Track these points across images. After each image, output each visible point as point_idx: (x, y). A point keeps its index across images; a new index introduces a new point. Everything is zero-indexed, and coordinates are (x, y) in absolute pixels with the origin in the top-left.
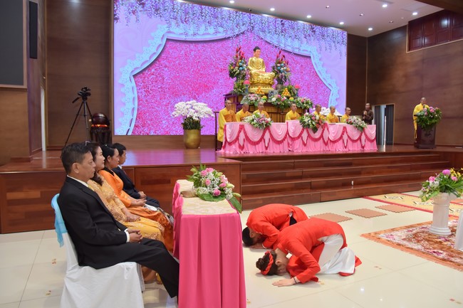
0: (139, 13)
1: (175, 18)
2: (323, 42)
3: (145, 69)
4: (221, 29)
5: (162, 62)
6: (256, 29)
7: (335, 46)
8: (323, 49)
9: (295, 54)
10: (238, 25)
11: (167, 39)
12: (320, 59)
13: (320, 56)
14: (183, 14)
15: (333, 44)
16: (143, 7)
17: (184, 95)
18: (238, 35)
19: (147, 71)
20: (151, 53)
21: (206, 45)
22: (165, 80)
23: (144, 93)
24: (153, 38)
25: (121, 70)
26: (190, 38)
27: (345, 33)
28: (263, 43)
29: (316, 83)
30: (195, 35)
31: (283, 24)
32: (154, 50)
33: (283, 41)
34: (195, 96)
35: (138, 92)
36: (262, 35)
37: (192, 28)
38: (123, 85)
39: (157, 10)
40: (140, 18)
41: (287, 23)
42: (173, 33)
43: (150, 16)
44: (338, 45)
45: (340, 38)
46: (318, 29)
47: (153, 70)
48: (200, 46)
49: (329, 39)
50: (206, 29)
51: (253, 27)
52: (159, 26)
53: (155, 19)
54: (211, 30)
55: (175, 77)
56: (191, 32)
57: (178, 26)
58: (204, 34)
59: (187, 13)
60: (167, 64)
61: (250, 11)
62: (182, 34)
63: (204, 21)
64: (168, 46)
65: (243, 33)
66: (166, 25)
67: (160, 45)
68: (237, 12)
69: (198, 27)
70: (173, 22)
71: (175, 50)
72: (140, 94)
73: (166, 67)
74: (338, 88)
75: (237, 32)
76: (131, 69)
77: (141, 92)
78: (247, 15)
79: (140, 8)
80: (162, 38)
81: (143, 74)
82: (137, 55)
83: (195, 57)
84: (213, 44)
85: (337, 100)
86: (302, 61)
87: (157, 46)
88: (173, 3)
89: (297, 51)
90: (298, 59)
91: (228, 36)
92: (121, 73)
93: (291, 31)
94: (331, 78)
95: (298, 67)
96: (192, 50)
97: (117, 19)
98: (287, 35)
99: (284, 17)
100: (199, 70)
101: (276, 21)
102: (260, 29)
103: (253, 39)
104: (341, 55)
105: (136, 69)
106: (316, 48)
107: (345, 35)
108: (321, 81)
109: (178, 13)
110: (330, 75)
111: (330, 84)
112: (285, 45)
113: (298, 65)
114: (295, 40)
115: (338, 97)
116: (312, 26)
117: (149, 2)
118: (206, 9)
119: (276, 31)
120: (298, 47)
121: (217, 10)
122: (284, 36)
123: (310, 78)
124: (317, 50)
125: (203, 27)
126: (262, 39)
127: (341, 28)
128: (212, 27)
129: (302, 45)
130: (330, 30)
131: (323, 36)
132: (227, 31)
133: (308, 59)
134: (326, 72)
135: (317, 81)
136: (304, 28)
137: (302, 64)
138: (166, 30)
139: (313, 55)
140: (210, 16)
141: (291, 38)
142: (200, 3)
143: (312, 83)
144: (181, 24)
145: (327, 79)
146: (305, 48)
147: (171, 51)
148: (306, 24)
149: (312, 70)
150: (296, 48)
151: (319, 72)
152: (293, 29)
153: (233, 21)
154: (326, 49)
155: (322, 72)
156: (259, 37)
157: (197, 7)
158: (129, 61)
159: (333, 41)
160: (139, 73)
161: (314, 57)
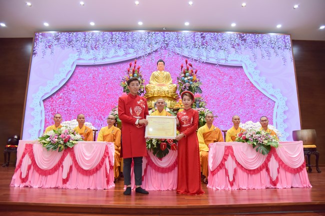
0: (54, 46)
1: (86, 47)
2: (257, 50)
3: (54, 94)
4: (131, 51)
5: (70, 86)
6: (171, 45)
7: (275, 52)
8: (259, 57)
9: (220, 65)
10: (150, 44)
11: (77, 66)
12: (256, 68)
13: (255, 65)
14: (94, 42)
15: (273, 50)
16: (58, 41)
17: (90, 116)
18: (150, 54)
19: (55, 95)
20: (61, 80)
21: (114, 67)
22: (71, 103)
23: (51, 116)
24: (64, 66)
25: (33, 96)
26: (98, 62)
27: (288, 37)
28: (180, 58)
29: (253, 95)
30: (104, 58)
31: (203, 37)
32: (64, 76)
33: (205, 54)
34: (101, 117)
35: (46, 115)
36: (178, 50)
37: (101, 53)
38: (33, 109)
39: (70, 42)
40: (54, 51)
41: (208, 36)
42: (84, 59)
43: (63, 47)
44: (279, 51)
45: (281, 44)
46: (249, 38)
47: (61, 94)
48: (108, 68)
49: (265, 45)
50: (116, 52)
51: (167, 44)
52: (70, 55)
53: (68, 49)
54: (121, 52)
55: (82, 99)
56: (101, 57)
57: (88, 52)
58: (113, 57)
59: (97, 41)
60: (75, 87)
61: (164, 30)
62: (91, 59)
63: (114, 45)
64: (77, 71)
65: (156, 51)
66: (77, 54)
67: (70, 71)
68: (149, 33)
69: (108, 51)
70: (84, 50)
71: (83, 75)
72: (47, 117)
73: (73, 91)
74: (286, 99)
75: (149, 50)
76: (41, 95)
77: (49, 115)
78: (160, 34)
79: (56, 42)
80: (72, 65)
81: (52, 98)
82: (48, 82)
83: (103, 78)
84: (122, 65)
85: (285, 112)
86: (232, 71)
87: (67, 72)
88: (85, 34)
89: (223, 62)
90: (226, 69)
91: (139, 56)
92: (33, 99)
93: (215, 44)
94: (273, 87)
95: (226, 79)
96: (100, 73)
97: (35, 54)
98: (209, 47)
99: (203, 31)
100: (107, 91)
101: (194, 36)
102: (176, 45)
103: (168, 56)
104: (285, 61)
105: (45, 94)
106: (248, 56)
107: (287, 39)
108: (260, 91)
109: (88, 42)
110: (271, 85)
111: (272, 95)
112: (207, 57)
113: (225, 76)
114: (220, 51)
115: (287, 109)
116: (240, 35)
117: (64, 37)
118: (117, 35)
119: (195, 45)
120: (224, 58)
121: (128, 33)
122: (206, 48)
123: (243, 89)
124: (250, 59)
125: (113, 51)
126: (178, 54)
127: (284, 32)
128: (122, 49)
129: (229, 55)
130: (265, 37)
131: (257, 43)
132: (138, 51)
133: (239, 70)
134: (266, 81)
135: (254, 93)
136: (231, 38)
137: (232, 75)
138: (77, 57)
139: (245, 64)
140: (120, 40)
141: (214, 49)
142: (111, 30)
143: (247, 95)
144: (91, 51)
145: (267, 89)
146: (234, 58)
147: (79, 76)
148: (233, 34)
149: (246, 81)
150: (222, 59)
151: (256, 82)
152: (217, 40)
153: (145, 41)
154: (263, 57)
155: (259, 82)
156: (175, 53)
157: (107, 34)
158: (41, 87)
159: (271, 47)
160: (48, 98)
161: (246, 67)
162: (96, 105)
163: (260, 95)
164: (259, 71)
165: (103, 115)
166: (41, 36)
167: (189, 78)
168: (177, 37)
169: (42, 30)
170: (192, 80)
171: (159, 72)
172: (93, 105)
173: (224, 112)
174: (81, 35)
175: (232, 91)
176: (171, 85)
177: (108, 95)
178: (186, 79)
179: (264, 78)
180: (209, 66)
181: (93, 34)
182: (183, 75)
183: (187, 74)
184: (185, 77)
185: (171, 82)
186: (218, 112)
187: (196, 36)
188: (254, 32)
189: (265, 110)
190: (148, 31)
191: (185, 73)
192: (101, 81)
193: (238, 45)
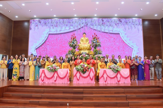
0: (39, 26)
1: (52, 26)
2: (126, 26)
3: (40, 46)
4: (72, 27)
5: (47, 43)
6: (89, 25)
7: (134, 27)
8: (127, 29)
9: (110, 33)
10: (80, 24)
11: (49, 34)
12: (125, 34)
13: (125, 33)
14: (56, 24)
15: (133, 26)
16: (40, 23)
18: (80, 29)
19: (41, 47)
20: (42, 40)
21: (65, 34)
22: (48, 50)
24: (44, 34)
25: (31, 47)
26: (58, 32)
27: (141, 20)
29: (124, 46)
31: (103, 21)
32: (43, 38)
33: (103, 28)
36: (92, 27)
37: (59, 28)
39: (45, 24)
40: (39, 28)
41: (105, 20)
42: (52, 31)
43: (43, 26)
44: (136, 26)
45: (137, 23)
46: (123, 20)
47: (43, 46)
48: (62, 35)
49: (130, 24)
50: (65, 28)
51: (87, 24)
52: (46, 29)
53: (45, 27)
54: (67, 28)
55: (52, 49)
56: (59, 30)
57: (53, 28)
58: (64, 30)
59: (57, 23)
60: (49, 44)
61: (86, 18)
62: (55, 31)
63: (64, 25)
64: (49, 36)
65: (82, 27)
66: (49, 29)
67: (46, 37)
68: (79, 19)
69: (62, 28)
70: (52, 27)
71: (52, 38)
73: (48, 45)
74: (138, 47)
75: (79, 27)
76: (35, 47)
78: (84, 19)
79: (39, 24)
80: (47, 34)
81: (39, 48)
82: (37, 41)
83: (60, 39)
84: (68, 34)
86: (115, 36)
87: (45, 37)
88: (52, 20)
89: (111, 32)
90: (112, 35)
91: (75, 29)
93: (108, 24)
94: (133, 42)
95: (112, 39)
96: (59, 37)
97: (31, 29)
99: (103, 17)
101: (99, 20)
102: (91, 24)
103: (88, 29)
104: (139, 31)
105: (37, 46)
106: (122, 29)
107: (140, 20)
108: (127, 44)
109: (53, 23)
110: (132, 41)
111: (132, 46)
112: (104, 30)
113: (112, 38)
114: (110, 27)
115: (138, 52)
116: (119, 19)
117: (42, 21)
118: (65, 20)
119: (99, 24)
120: (112, 30)
121: (70, 19)
122: (104, 26)
123: (119, 43)
124: (123, 30)
125: (64, 27)
126: (92, 28)
127: (139, 17)
128: (68, 27)
129: (114, 29)
130: (130, 20)
131: (126, 23)
132: (74, 27)
133: (118, 35)
134: (130, 40)
135: (124, 45)
136: (115, 21)
137: (115, 38)
138: (49, 30)
139: (121, 32)
140: (67, 23)
141: (107, 26)
142: (63, 18)
143: (121, 46)
144: (55, 28)
145: (130, 43)
146: (116, 30)
147: (50, 38)
148: (116, 19)
149: (121, 40)
150: (111, 30)
151: (125, 40)
152: (109, 22)
153: (78, 23)
154: (129, 29)
155: (127, 40)
156: (90, 28)
157: (61, 20)
158: (34, 44)
159: (133, 24)
160: (38, 48)
161: (121, 34)
162: (58, 51)
163: (127, 46)
164: (127, 36)
165: (61, 55)
166: (33, 21)
167: (96, 41)
168: (92, 21)
169: (33, 18)
170: (97, 42)
171: (83, 38)
172: (57, 51)
173: (111, 53)
174: (50, 20)
175: (114, 44)
176: (89, 44)
177: (63, 46)
178: (94, 41)
179: (129, 38)
180: (105, 34)
181: (55, 20)
182: (93, 40)
183: (95, 39)
184: (94, 40)
185: (88, 42)
186: (109, 53)
187: (100, 20)
188: (126, 18)
189: (129, 53)
190: (79, 18)
191: (94, 39)
192: (60, 41)
193: (118, 24)
